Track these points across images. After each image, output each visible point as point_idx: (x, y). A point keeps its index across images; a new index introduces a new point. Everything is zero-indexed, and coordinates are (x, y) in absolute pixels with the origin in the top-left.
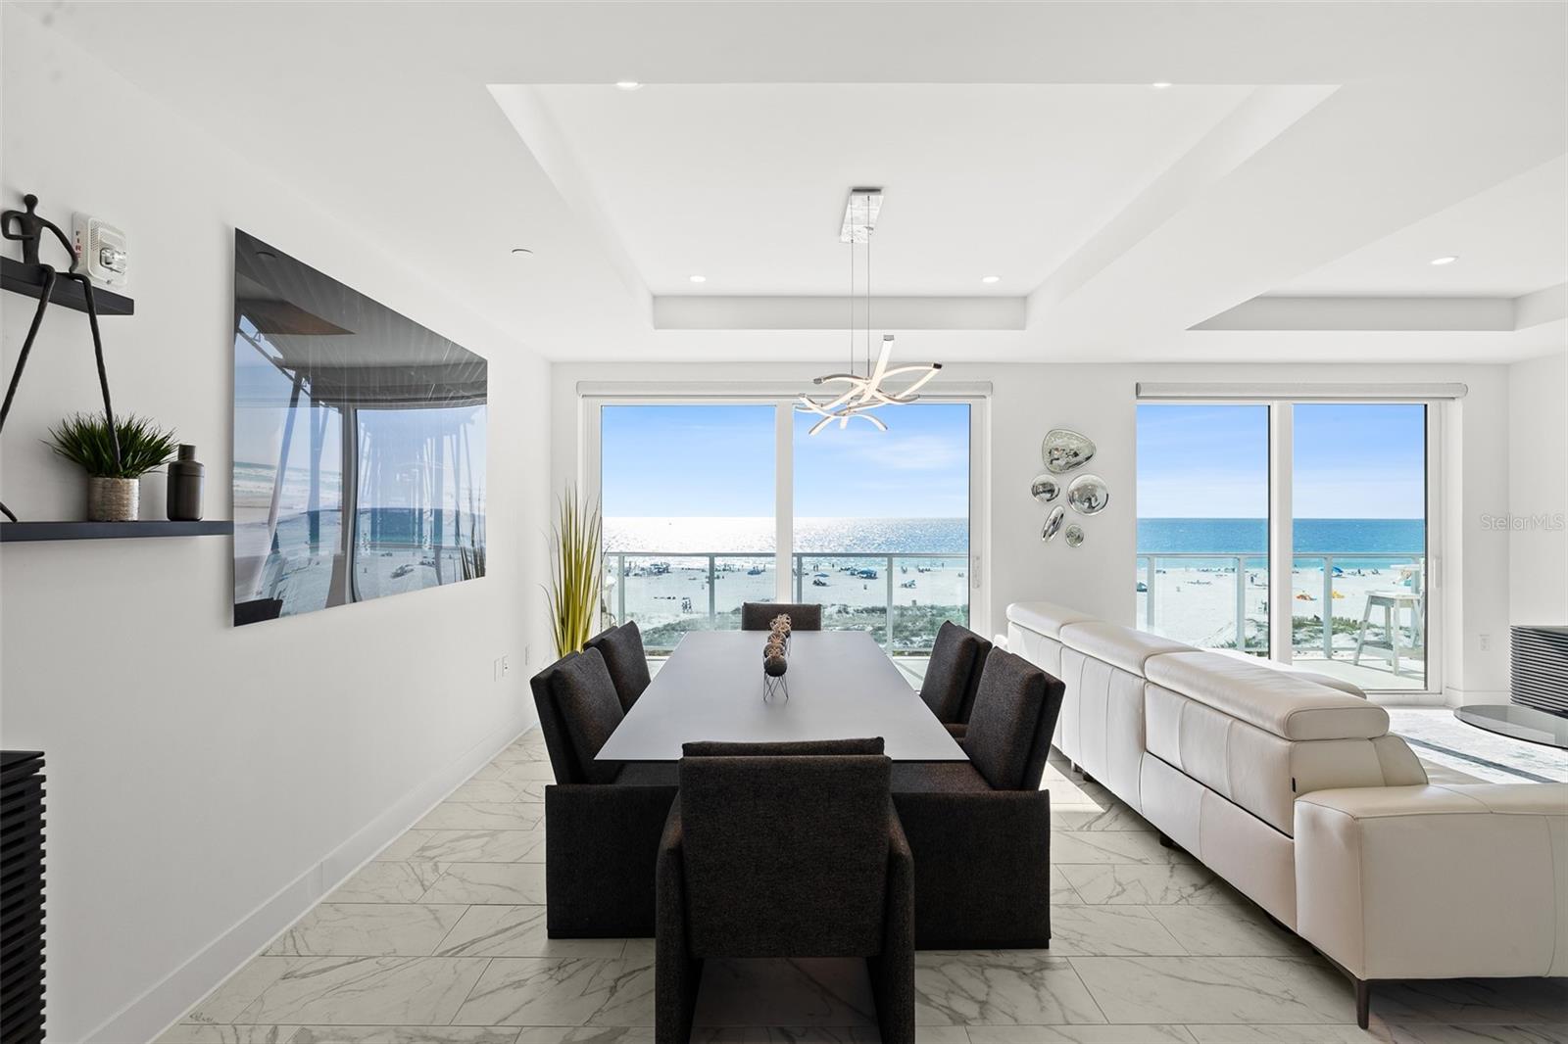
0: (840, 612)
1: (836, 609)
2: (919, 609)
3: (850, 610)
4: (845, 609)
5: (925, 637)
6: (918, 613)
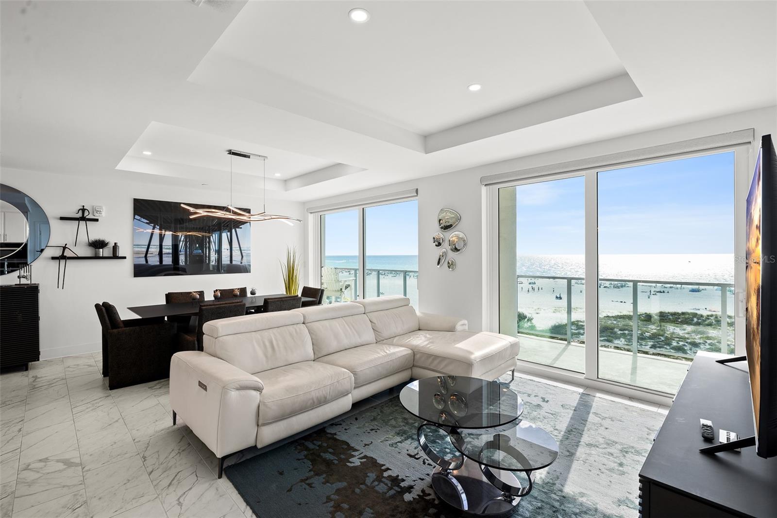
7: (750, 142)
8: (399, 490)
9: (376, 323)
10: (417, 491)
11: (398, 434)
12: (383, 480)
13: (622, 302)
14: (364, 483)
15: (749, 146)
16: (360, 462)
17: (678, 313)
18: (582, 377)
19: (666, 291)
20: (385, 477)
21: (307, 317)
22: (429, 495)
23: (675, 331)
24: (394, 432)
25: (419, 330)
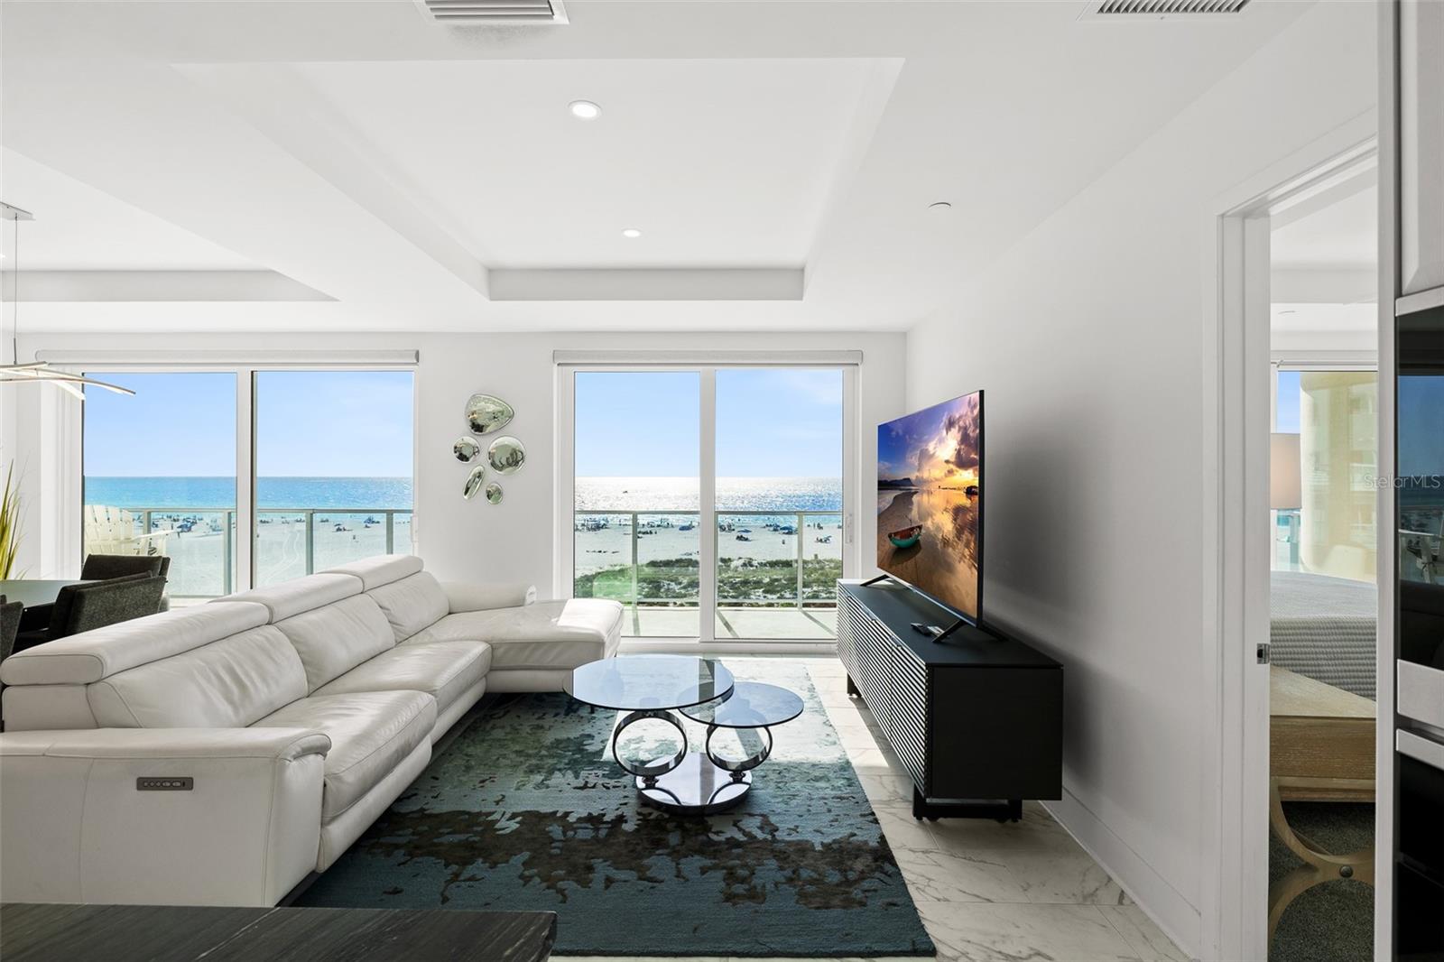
0: (744, 565)
1: (741, 562)
2: (819, 562)
3: (755, 563)
4: (749, 562)
5: (815, 589)
6: (817, 566)
7: (857, 364)
8: (610, 825)
9: (389, 607)
10: (632, 817)
11: (531, 771)
12: (575, 825)
13: (600, 552)
14: (554, 841)
15: (856, 367)
16: (517, 823)
17: (672, 561)
18: (697, 641)
19: (653, 532)
20: (575, 823)
21: (276, 609)
22: (650, 814)
23: (671, 587)
24: (522, 771)
25: (450, 613)
